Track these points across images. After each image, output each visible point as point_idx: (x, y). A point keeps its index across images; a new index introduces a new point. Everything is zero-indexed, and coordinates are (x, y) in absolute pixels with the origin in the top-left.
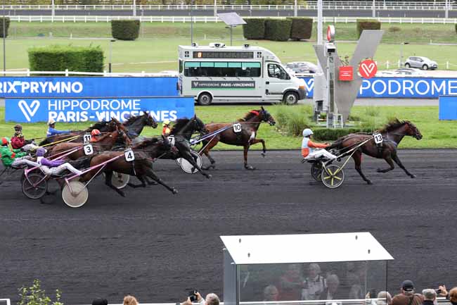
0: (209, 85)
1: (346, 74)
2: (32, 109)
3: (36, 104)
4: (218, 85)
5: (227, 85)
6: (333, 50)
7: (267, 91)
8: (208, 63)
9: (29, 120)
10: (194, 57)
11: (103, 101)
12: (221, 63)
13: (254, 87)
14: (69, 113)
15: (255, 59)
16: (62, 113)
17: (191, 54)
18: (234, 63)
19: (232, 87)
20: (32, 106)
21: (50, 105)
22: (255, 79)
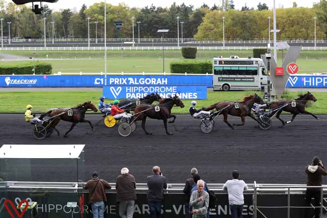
0: (228, 80)
1: (279, 71)
2: (117, 92)
3: (119, 89)
4: (233, 80)
5: (238, 80)
6: (270, 58)
7: (261, 83)
8: (227, 67)
9: (116, 97)
10: (220, 64)
11: (156, 87)
12: (235, 67)
13: (254, 81)
14: (137, 94)
15: (255, 65)
16: (133, 94)
17: (218, 62)
18: (243, 67)
19: (241, 81)
20: (117, 90)
21: (127, 90)
22: (254, 76)
